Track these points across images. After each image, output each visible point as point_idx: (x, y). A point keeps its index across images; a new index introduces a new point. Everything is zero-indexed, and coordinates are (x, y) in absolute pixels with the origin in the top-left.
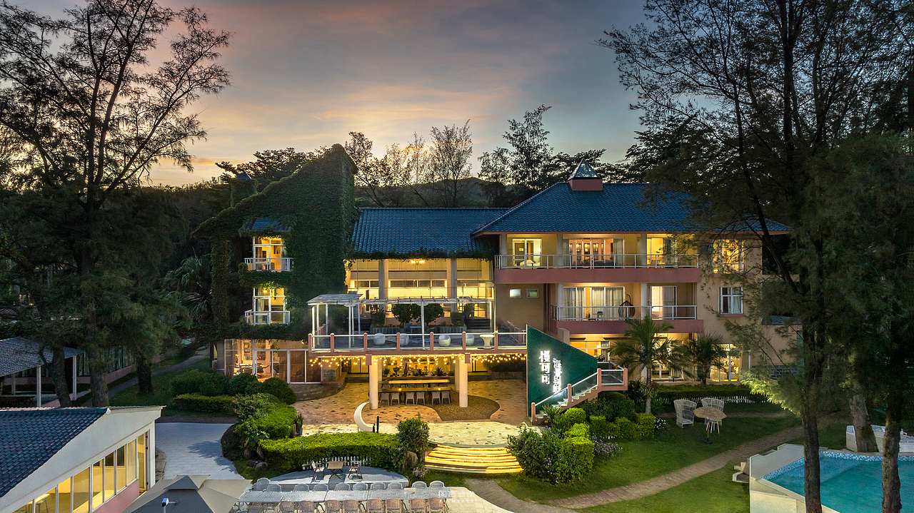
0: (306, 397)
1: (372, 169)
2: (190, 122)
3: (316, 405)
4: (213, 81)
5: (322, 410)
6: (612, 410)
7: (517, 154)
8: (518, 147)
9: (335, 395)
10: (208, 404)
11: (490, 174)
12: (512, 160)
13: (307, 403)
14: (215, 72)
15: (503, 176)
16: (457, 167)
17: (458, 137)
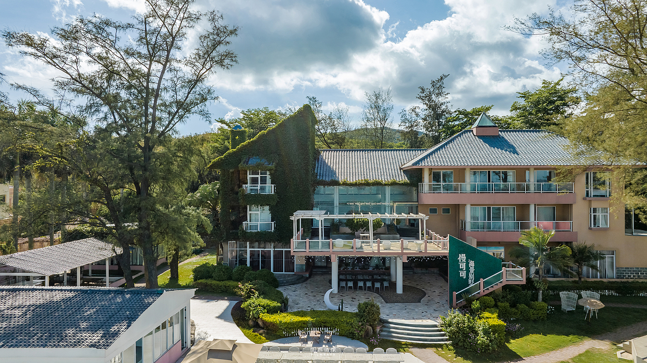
0: (285, 283)
1: (322, 121)
2: (209, 91)
3: (293, 289)
4: (227, 61)
5: (298, 293)
6: (514, 299)
7: (427, 110)
8: (427, 105)
9: (306, 282)
10: (218, 287)
11: (407, 125)
12: (422, 114)
13: (287, 287)
14: (228, 55)
15: (416, 126)
16: (384, 119)
17: (384, 98)
